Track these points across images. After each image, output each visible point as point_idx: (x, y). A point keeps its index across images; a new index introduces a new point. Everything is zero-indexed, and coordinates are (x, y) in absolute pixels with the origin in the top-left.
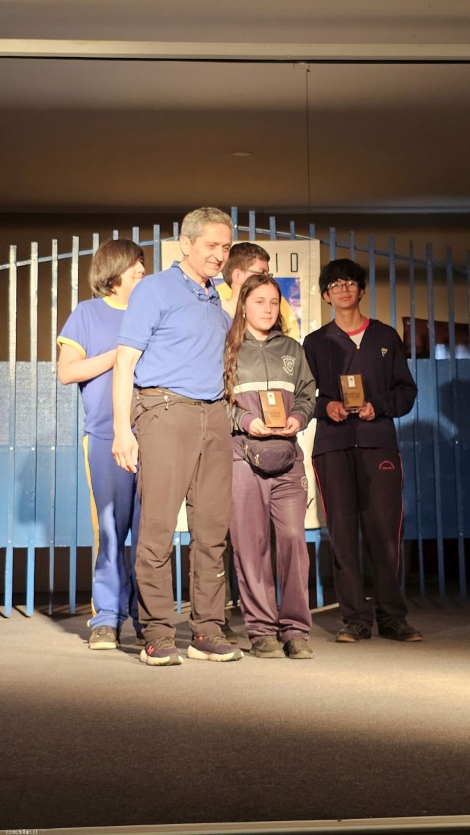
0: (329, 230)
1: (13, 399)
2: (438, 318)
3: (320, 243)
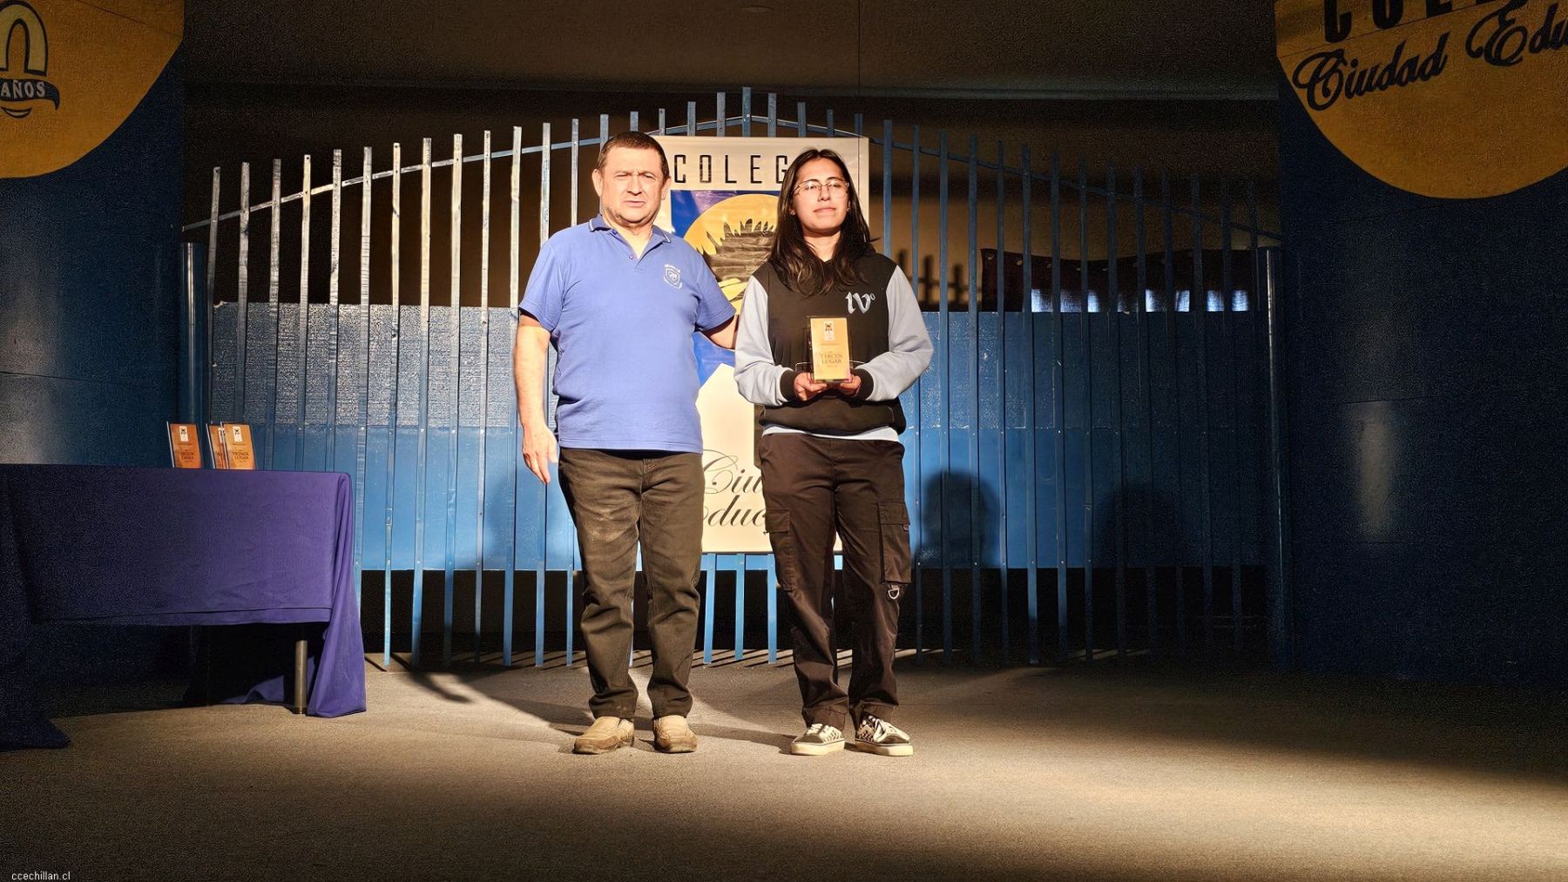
0: (883, 124)
1: (424, 359)
2: (1035, 253)
3: (870, 142)
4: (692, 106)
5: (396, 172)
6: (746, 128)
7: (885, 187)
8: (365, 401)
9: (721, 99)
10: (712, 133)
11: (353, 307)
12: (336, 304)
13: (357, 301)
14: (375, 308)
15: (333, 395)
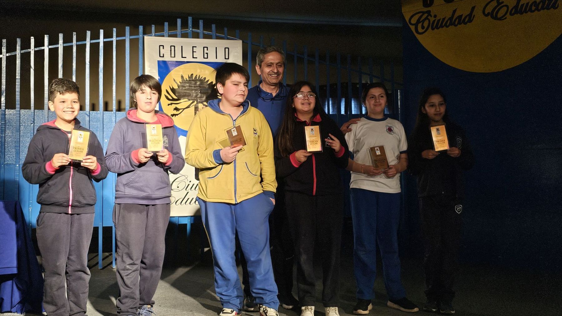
4: (166, 24)
5: (32, 50)
6: (190, 35)
8: (18, 153)
9: (179, 21)
10: (175, 36)
11: (12, 111)
12: (4, 109)
13: (14, 107)
14: (23, 111)
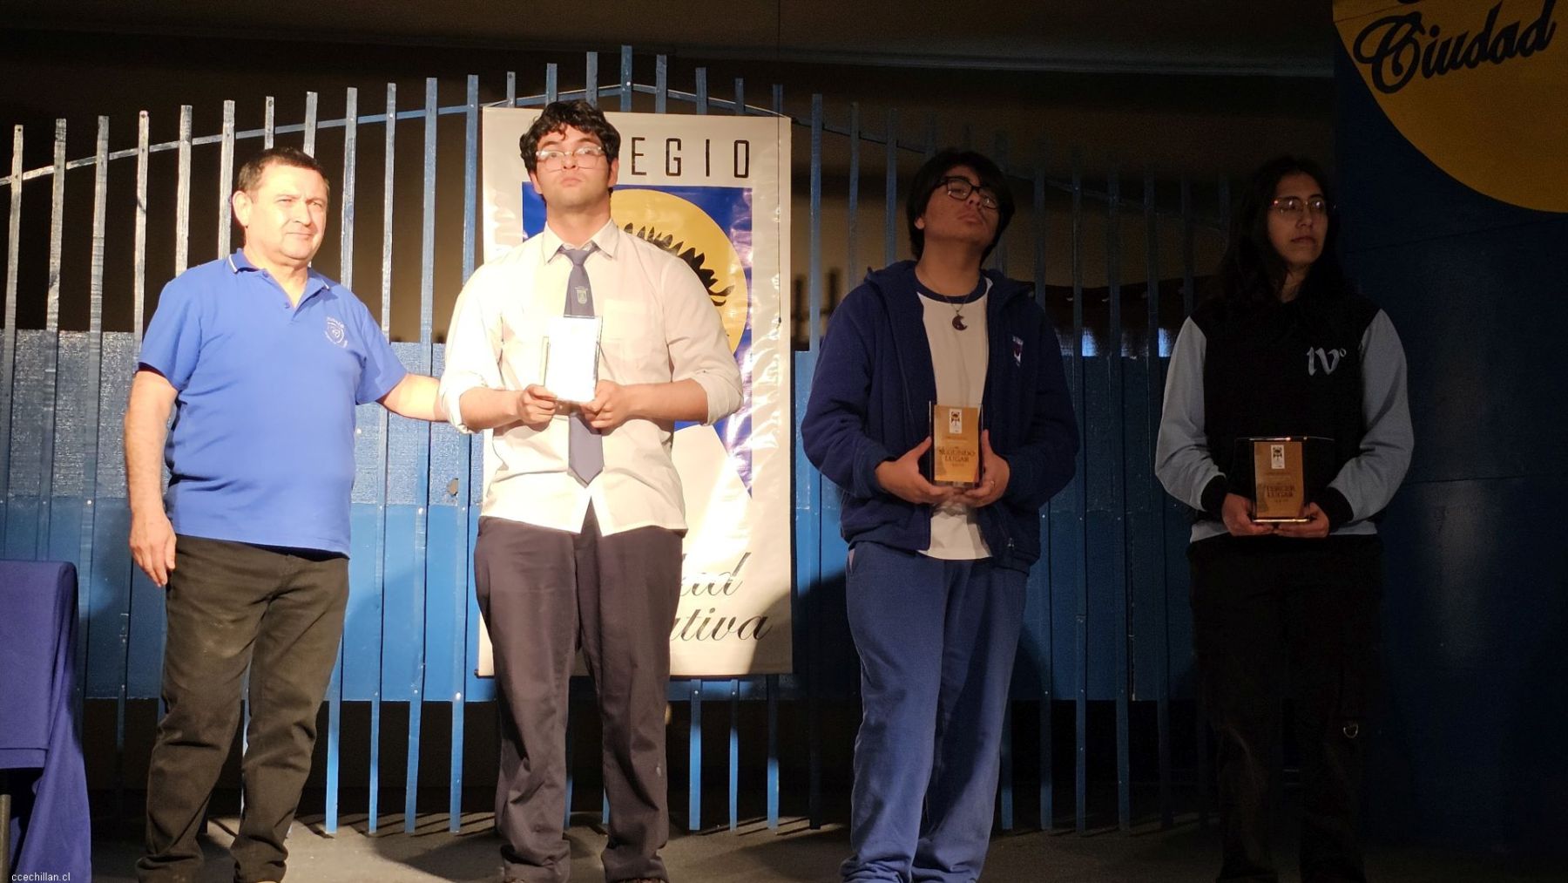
0: (810, 100)
3: (792, 122)
4: (552, 70)
5: (142, 152)
6: (626, 101)
7: (812, 184)
8: (93, 465)
9: (592, 60)
11: (79, 335)
12: (55, 330)
13: (84, 326)
15: (49, 455)
